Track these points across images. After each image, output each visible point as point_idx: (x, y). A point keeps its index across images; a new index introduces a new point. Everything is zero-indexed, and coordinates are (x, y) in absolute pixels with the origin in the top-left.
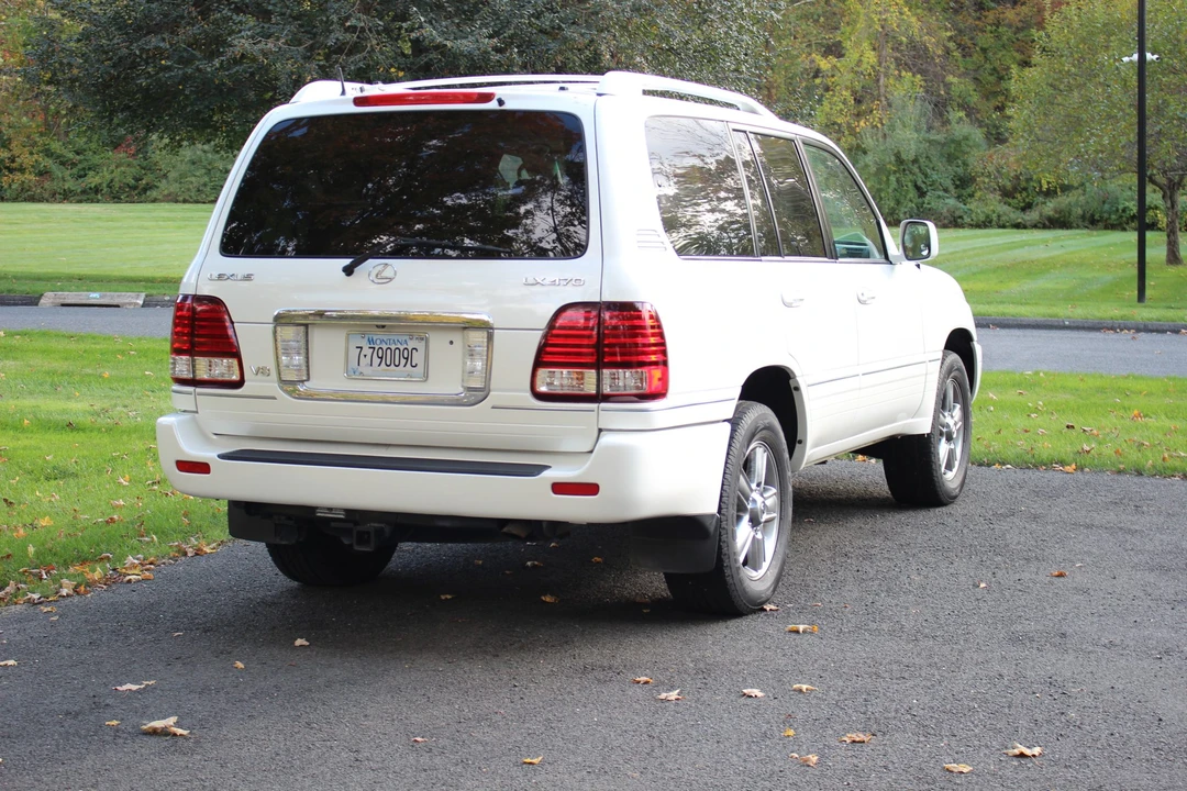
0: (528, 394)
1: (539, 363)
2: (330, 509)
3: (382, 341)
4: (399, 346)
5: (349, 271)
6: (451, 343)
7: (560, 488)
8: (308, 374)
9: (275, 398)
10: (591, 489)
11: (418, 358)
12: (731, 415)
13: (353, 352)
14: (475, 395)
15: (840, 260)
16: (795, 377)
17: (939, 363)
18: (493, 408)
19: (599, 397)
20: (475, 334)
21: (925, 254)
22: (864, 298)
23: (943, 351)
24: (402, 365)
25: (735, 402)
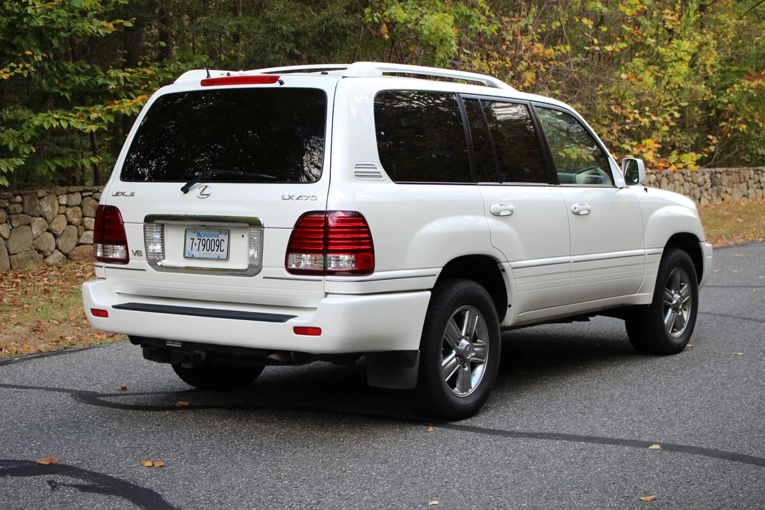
0: (284, 270)
1: (290, 250)
2: (174, 341)
3: (205, 235)
4: (214, 238)
5: (185, 190)
6: (243, 236)
7: (299, 330)
8: (164, 256)
9: (145, 270)
10: (316, 331)
11: (224, 246)
12: (432, 286)
13: (189, 242)
14: (254, 269)
15: (561, 185)
16: (500, 262)
17: (661, 255)
18: (264, 278)
19: (325, 272)
20: (254, 231)
21: (636, 181)
22: (576, 210)
23: (665, 248)
24: (216, 249)
25: (436, 278)
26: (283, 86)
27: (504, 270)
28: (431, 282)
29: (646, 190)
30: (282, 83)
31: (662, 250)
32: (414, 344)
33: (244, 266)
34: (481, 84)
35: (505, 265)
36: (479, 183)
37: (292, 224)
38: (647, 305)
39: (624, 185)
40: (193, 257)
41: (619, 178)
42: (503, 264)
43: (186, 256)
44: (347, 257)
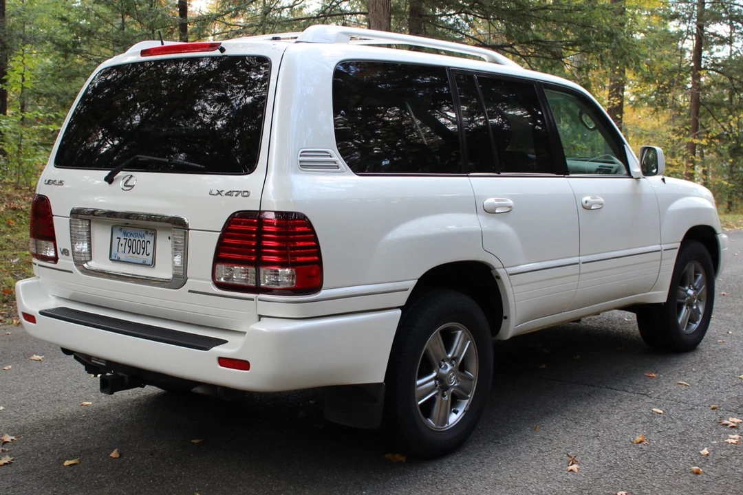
0: (211, 283)
1: (218, 259)
2: (98, 359)
3: (131, 234)
4: (140, 238)
5: (110, 180)
6: (169, 238)
7: (224, 362)
8: (91, 257)
9: (71, 272)
10: (243, 365)
11: (150, 248)
12: (403, 303)
13: (115, 241)
14: (179, 280)
15: (571, 175)
16: (494, 269)
17: (677, 251)
18: (190, 291)
19: (258, 290)
20: (179, 233)
21: (654, 171)
22: (588, 204)
23: (682, 243)
24: (141, 253)
25: (408, 294)
26: (225, 53)
27: (498, 277)
28: (402, 299)
29: (663, 180)
30: (222, 50)
31: (679, 244)
32: (378, 376)
33: (169, 276)
34: (480, 59)
35: (501, 272)
36: (471, 174)
37: (220, 228)
38: (661, 303)
39: (641, 175)
40: (118, 261)
41: (636, 168)
42: (497, 270)
43: (113, 258)
44: (288, 271)
